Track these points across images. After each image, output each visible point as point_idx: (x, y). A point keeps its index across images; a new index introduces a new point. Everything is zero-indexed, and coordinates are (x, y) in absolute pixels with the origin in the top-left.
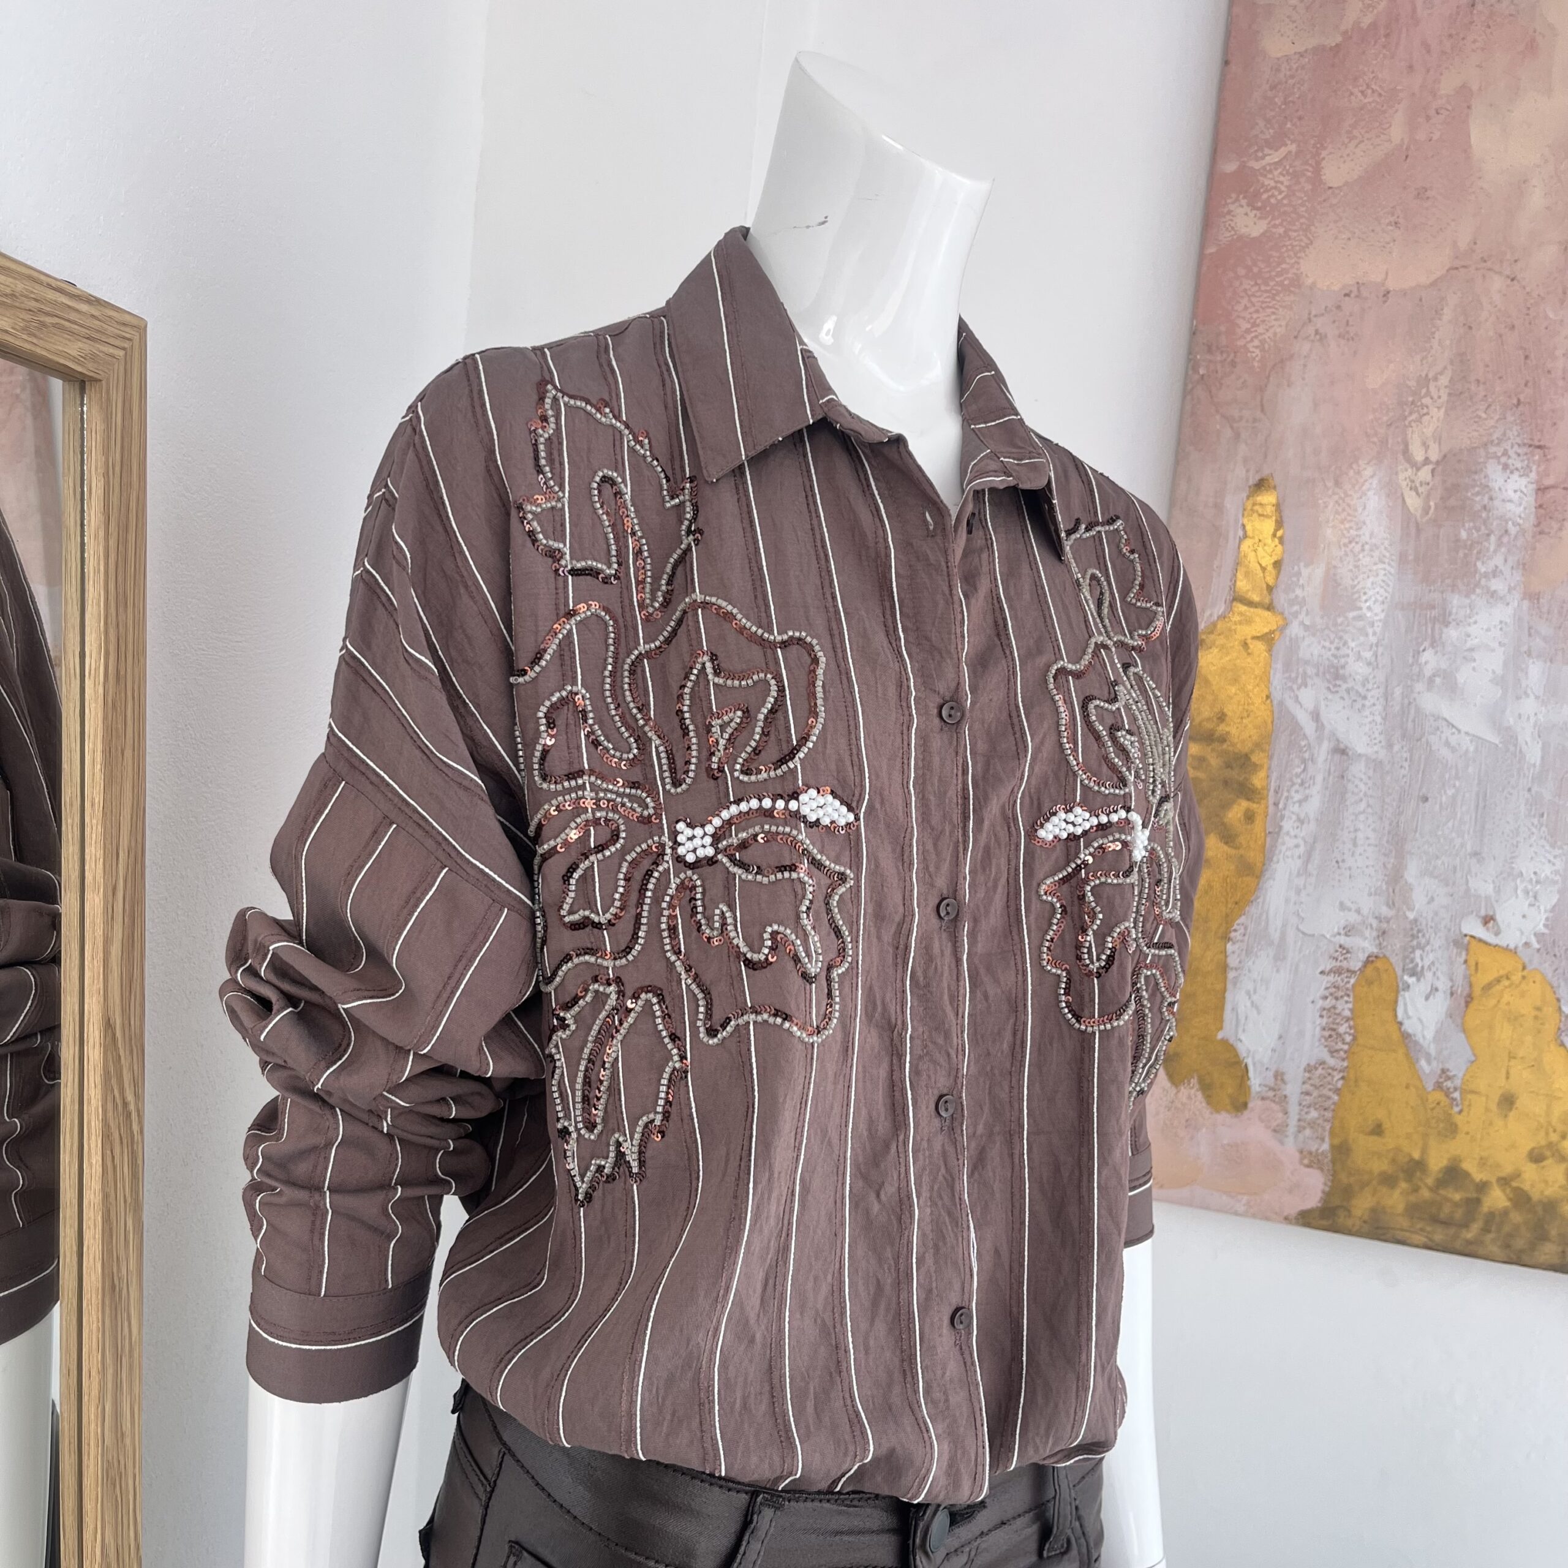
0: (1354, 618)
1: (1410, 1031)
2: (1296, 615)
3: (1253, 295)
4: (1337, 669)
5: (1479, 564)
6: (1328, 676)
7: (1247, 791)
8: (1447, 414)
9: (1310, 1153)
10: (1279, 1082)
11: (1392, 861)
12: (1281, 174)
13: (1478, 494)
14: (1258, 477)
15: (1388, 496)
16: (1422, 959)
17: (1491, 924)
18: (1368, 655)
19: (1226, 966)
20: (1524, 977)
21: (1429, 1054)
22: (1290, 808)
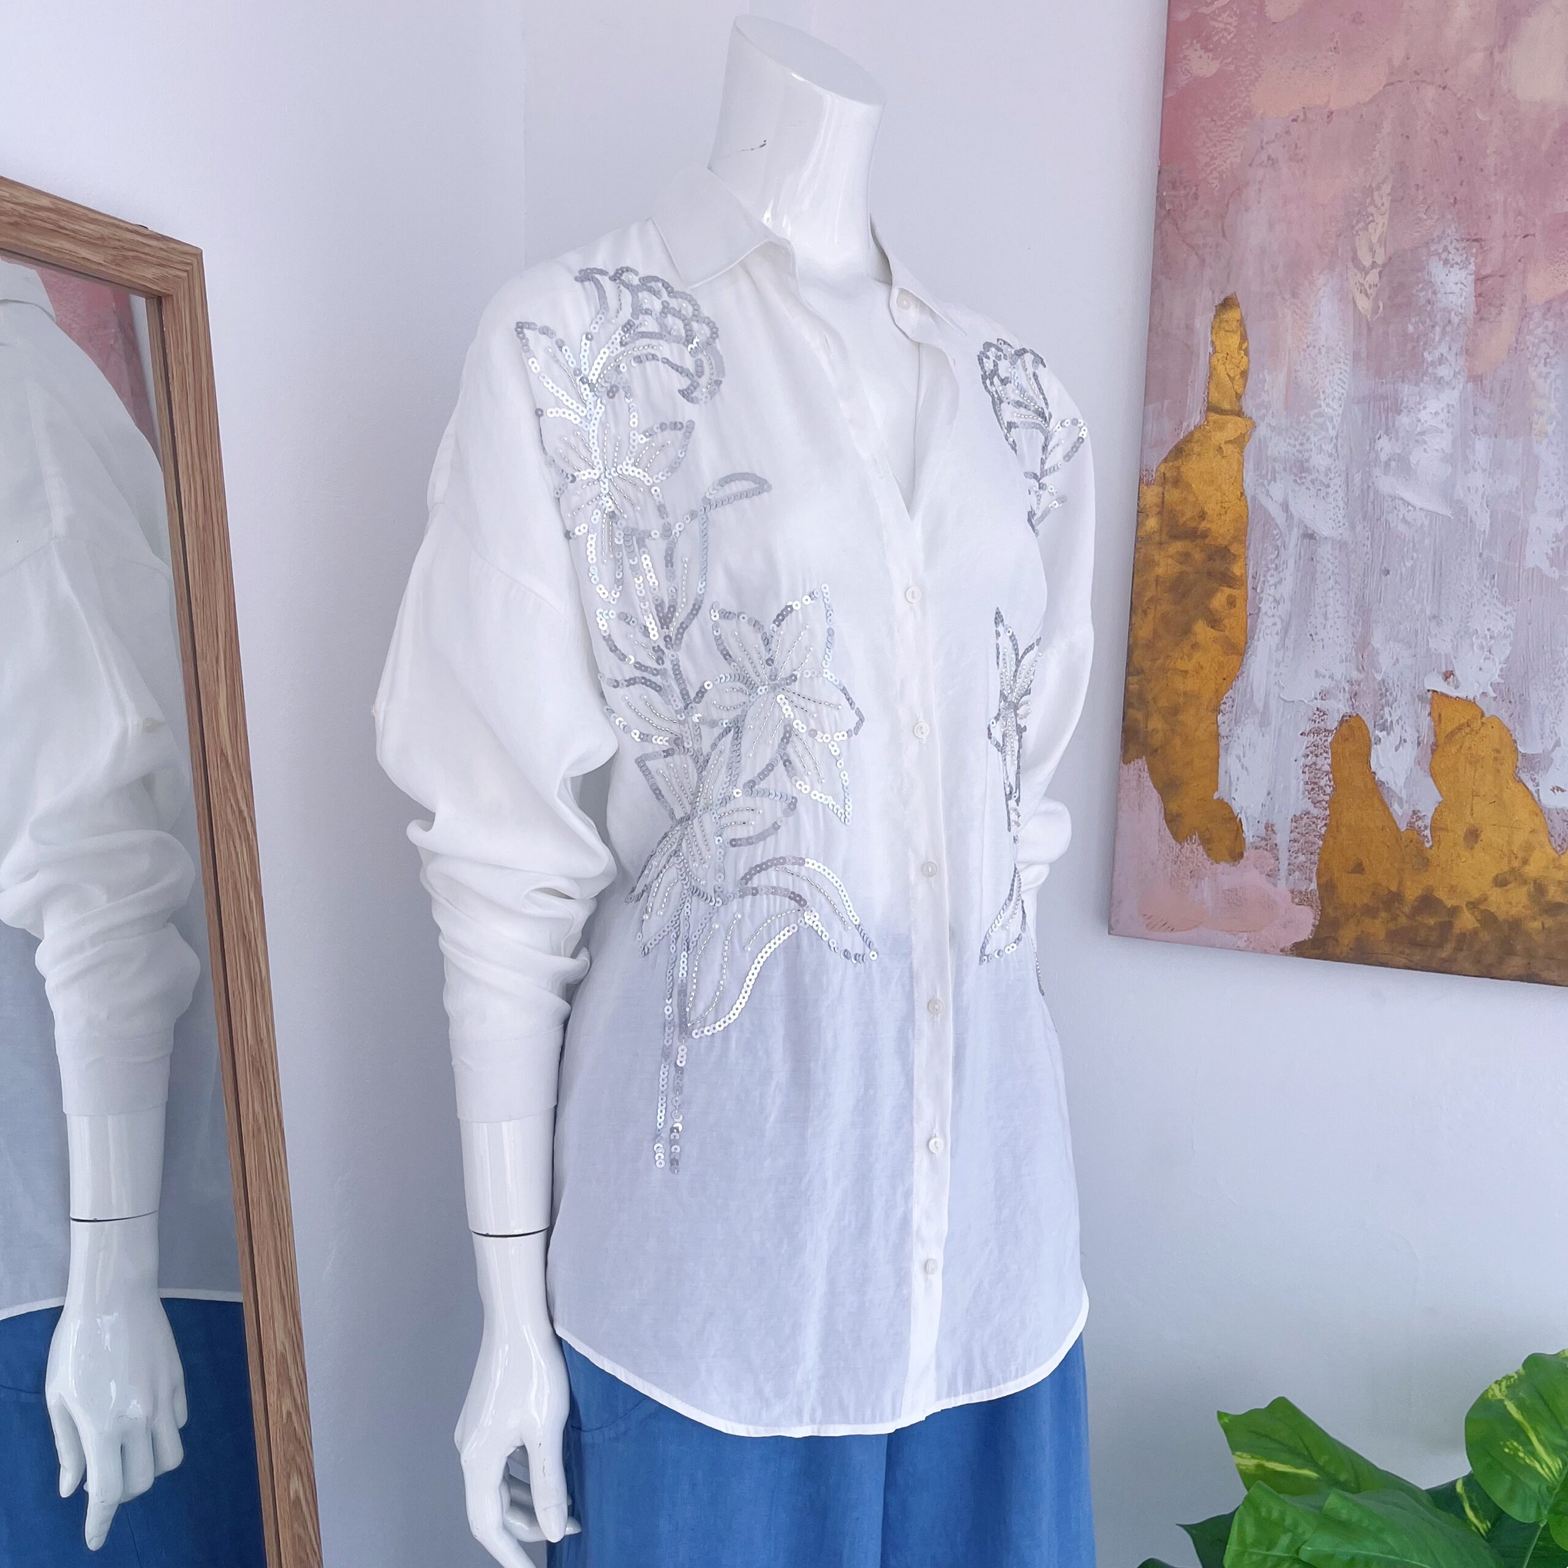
0: (1316, 416)
1: (1383, 779)
2: (1262, 418)
3: (1212, 131)
4: (1302, 462)
5: (1426, 354)
6: (1294, 470)
7: (1228, 580)
8: (1391, 219)
9: (1301, 893)
10: (1270, 833)
11: (1360, 629)
12: (1228, 15)
13: (1422, 289)
14: (1223, 297)
15: (1340, 300)
16: (1391, 715)
17: (1451, 679)
18: (1329, 448)
19: (1218, 735)
20: (1483, 723)
21: (1401, 799)
22: (1267, 591)
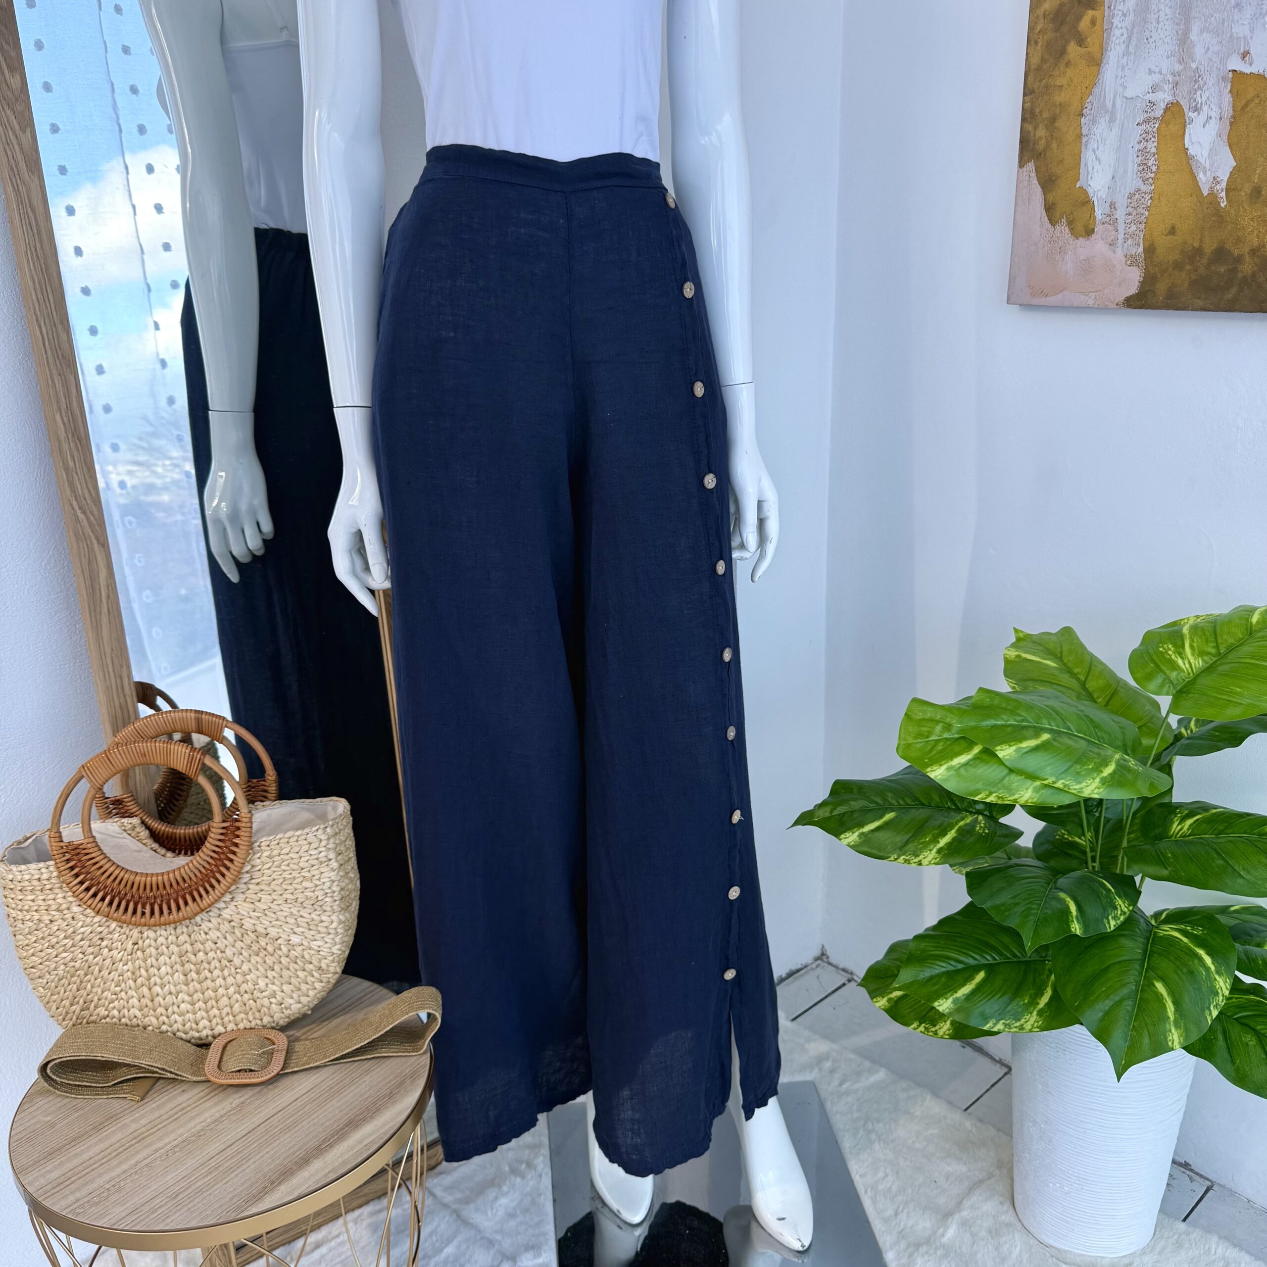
1: (1193, 154)
9: (1132, 256)
10: (1113, 210)
11: (1182, 27)
16: (1201, 97)
17: (1247, 58)
19: (1082, 135)
21: (1205, 168)
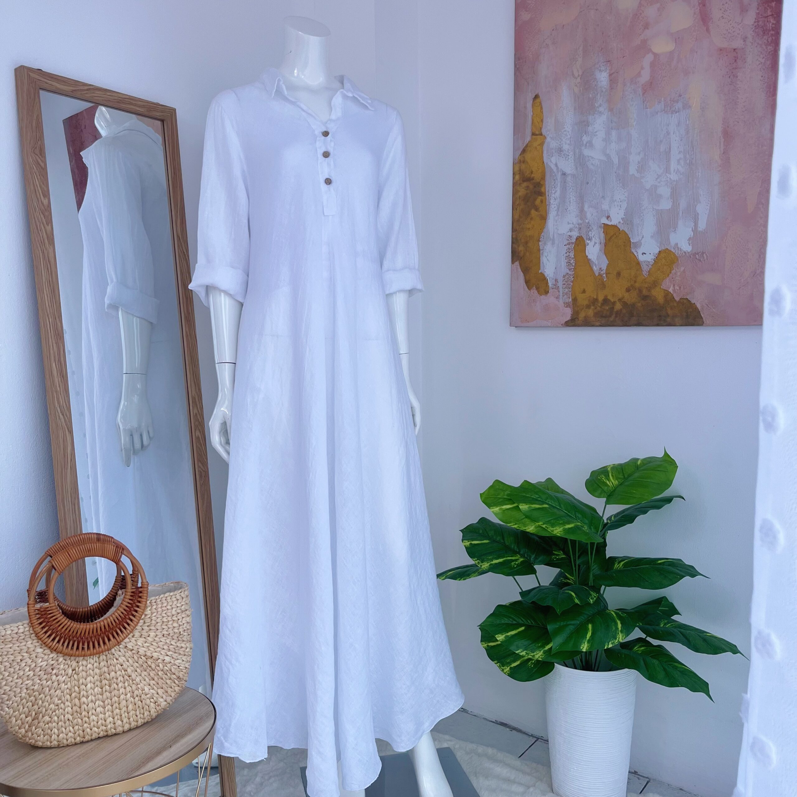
0: (564, 132)
1: (590, 258)
2: (548, 135)
3: (529, 38)
4: (560, 149)
5: (596, 104)
6: (558, 152)
7: (541, 194)
8: (583, 59)
9: (567, 303)
10: (556, 282)
11: (580, 205)
13: (594, 81)
14: (535, 95)
15: (569, 90)
16: (591, 234)
17: (609, 219)
18: (568, 142)
19: (540, 249)
20: (620, 233)
21: (596, 264)
22: (552, 195)
